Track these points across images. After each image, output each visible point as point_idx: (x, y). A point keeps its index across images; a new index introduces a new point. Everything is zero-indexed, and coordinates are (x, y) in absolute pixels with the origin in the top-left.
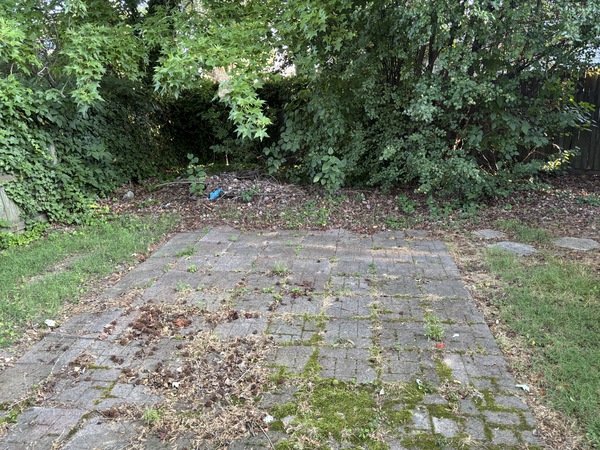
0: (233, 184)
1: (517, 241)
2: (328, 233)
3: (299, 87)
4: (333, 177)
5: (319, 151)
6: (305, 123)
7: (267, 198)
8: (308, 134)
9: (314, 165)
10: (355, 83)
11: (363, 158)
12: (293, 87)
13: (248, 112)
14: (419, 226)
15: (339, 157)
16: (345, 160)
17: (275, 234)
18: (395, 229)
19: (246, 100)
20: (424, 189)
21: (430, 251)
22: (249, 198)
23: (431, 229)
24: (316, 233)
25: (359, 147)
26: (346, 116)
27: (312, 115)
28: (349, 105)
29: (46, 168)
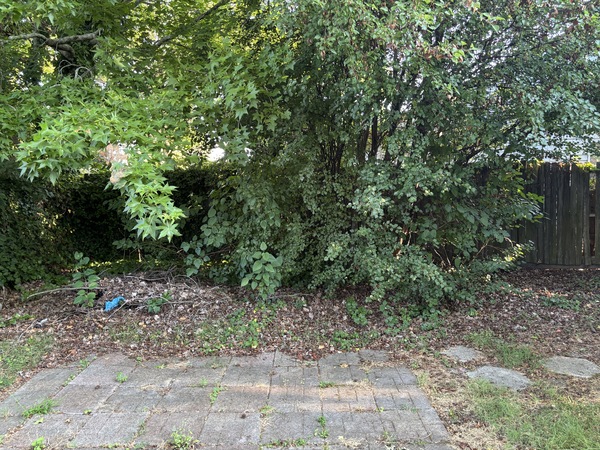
0: (139, 289)
1: (501, 365)
2: (259, 360)
3: (228, 173)
4: (266, 278)
5: (250, 246)
6: (234, 213)
7: (181, 308)
8: (237, 226)
9: (243, 264)
10: (292, 169)
11: (302, 255)
12: (221, 173)
13: (151, 202)
14: (376, 344)
15: (274, 253)
16: (280, 258)
17: (184, 364)
18: (346, 349)
19: (149, 186)
20: (377, 294)
21: (397, 386)
22: (156, 309)
23: (391, 348)
24: (242, 362)
25: (298, 242)
26: (281, 205)
27: (241, 204)
28: (284, 194)
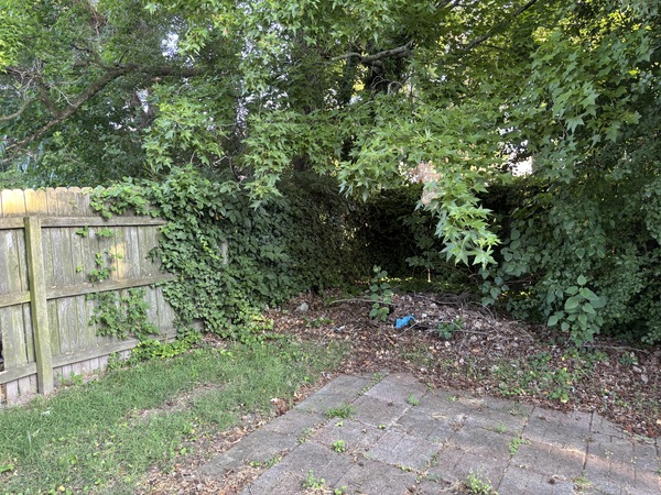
3: (536, 190)
5: (561, 278)
6: (540, 238)
7: (474, 338)
9: (551, 299)
11: (636, 298)
12: (528, 190)
13: (463, 225)
15: (594, 289)
16: (604, 297)
17: (479, 402)
19: (464, 208)
22: (447, 335)
25: (631, 281)
28: (615, 218)
29: (213, 268)
